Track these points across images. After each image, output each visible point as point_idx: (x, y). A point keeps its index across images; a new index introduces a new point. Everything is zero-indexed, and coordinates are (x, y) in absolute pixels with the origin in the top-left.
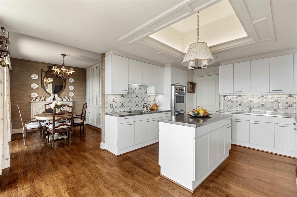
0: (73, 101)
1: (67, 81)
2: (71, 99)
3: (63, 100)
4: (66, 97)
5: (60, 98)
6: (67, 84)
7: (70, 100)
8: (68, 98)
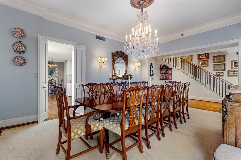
0: (58, 79)
1: (55, 69)
4: (55, 77)
5: (52, 77)
6: (55, 70)
8: (56, 77)
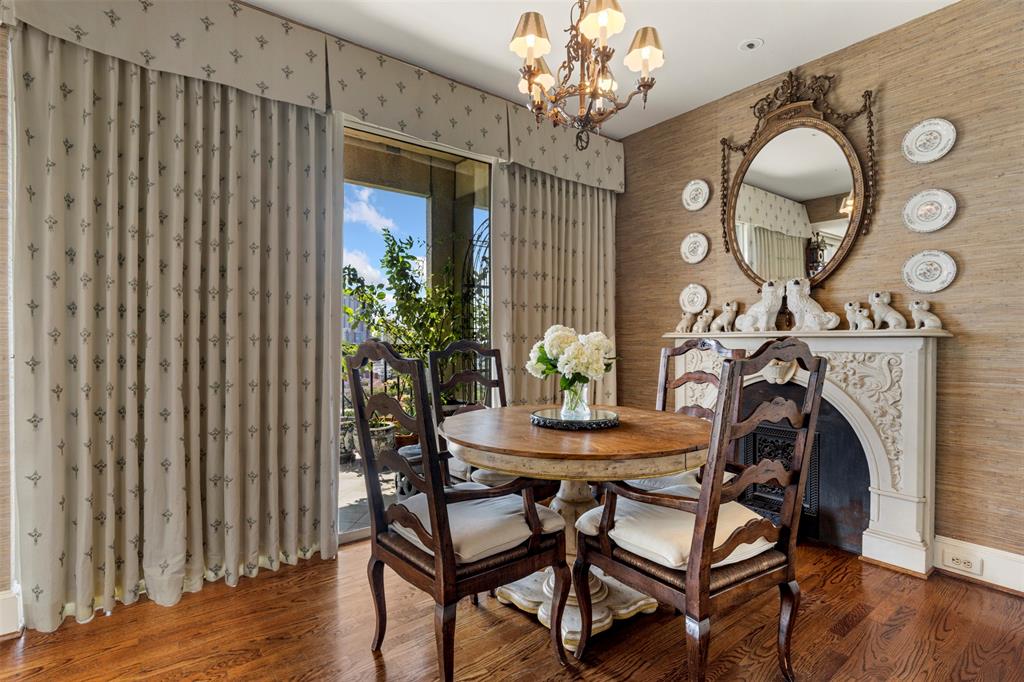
0: (942, 333)
2: (916, 317)
3: (843, 325)
4: (876, 300)
7: (910, 325)
